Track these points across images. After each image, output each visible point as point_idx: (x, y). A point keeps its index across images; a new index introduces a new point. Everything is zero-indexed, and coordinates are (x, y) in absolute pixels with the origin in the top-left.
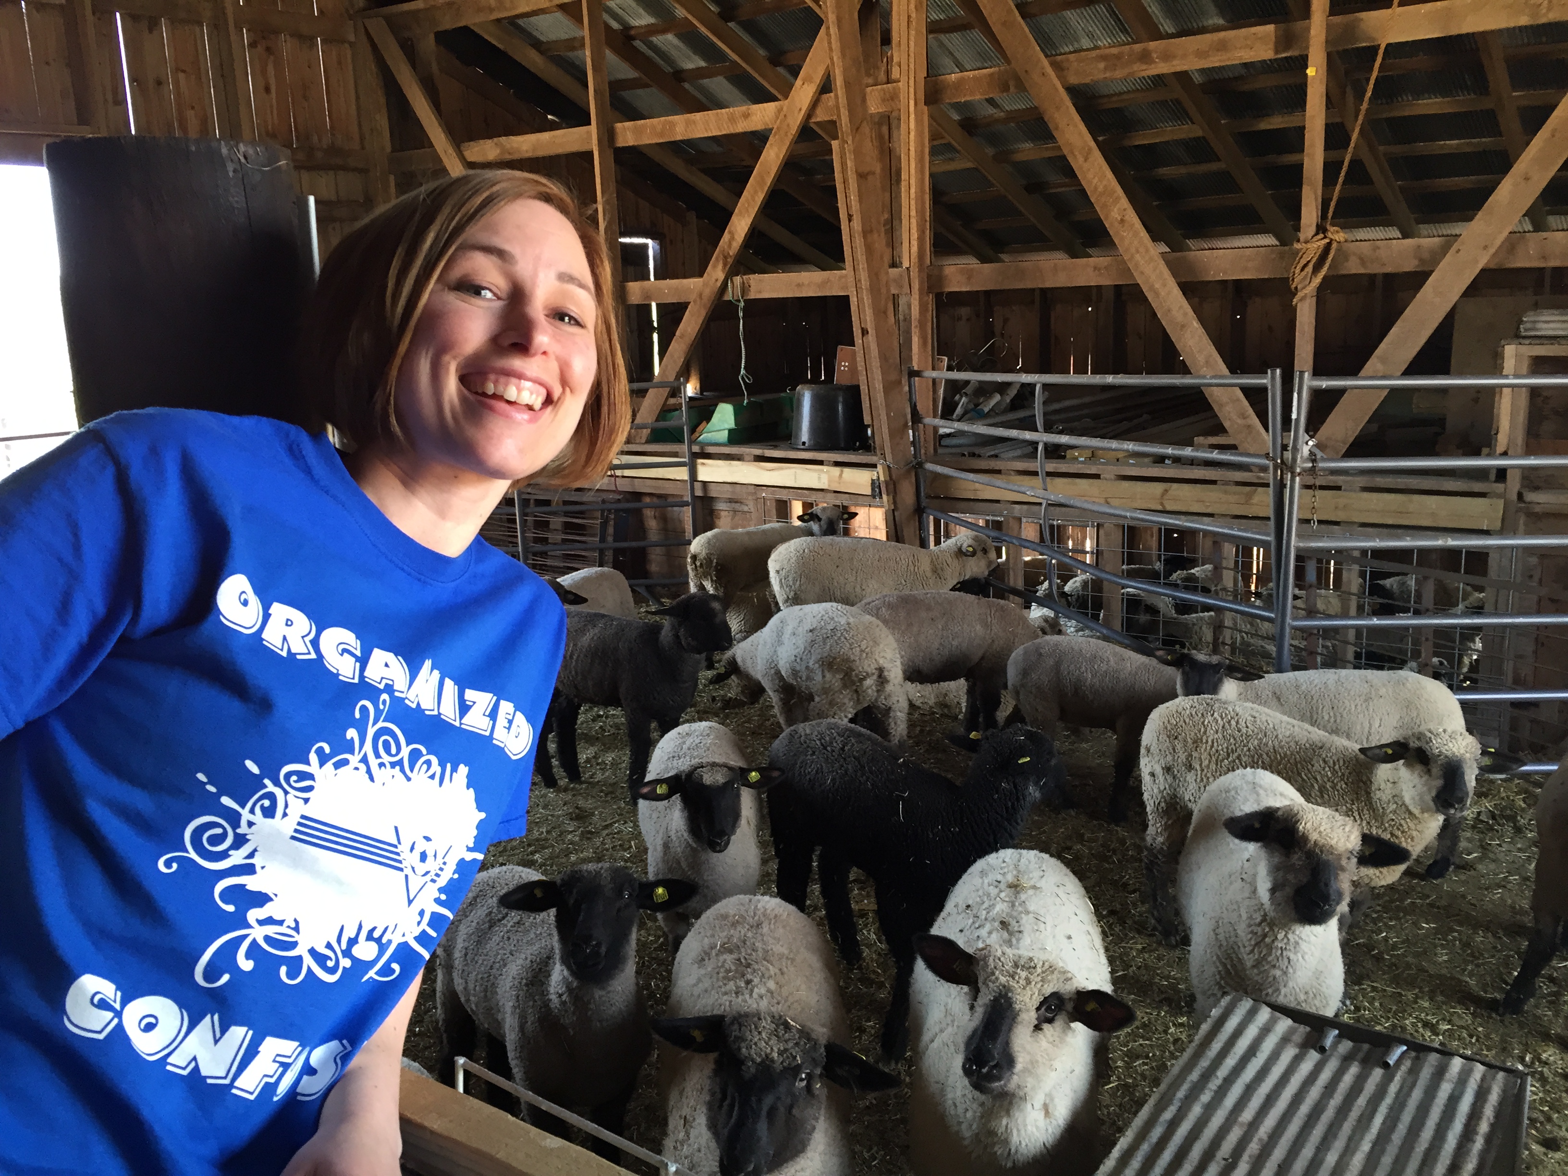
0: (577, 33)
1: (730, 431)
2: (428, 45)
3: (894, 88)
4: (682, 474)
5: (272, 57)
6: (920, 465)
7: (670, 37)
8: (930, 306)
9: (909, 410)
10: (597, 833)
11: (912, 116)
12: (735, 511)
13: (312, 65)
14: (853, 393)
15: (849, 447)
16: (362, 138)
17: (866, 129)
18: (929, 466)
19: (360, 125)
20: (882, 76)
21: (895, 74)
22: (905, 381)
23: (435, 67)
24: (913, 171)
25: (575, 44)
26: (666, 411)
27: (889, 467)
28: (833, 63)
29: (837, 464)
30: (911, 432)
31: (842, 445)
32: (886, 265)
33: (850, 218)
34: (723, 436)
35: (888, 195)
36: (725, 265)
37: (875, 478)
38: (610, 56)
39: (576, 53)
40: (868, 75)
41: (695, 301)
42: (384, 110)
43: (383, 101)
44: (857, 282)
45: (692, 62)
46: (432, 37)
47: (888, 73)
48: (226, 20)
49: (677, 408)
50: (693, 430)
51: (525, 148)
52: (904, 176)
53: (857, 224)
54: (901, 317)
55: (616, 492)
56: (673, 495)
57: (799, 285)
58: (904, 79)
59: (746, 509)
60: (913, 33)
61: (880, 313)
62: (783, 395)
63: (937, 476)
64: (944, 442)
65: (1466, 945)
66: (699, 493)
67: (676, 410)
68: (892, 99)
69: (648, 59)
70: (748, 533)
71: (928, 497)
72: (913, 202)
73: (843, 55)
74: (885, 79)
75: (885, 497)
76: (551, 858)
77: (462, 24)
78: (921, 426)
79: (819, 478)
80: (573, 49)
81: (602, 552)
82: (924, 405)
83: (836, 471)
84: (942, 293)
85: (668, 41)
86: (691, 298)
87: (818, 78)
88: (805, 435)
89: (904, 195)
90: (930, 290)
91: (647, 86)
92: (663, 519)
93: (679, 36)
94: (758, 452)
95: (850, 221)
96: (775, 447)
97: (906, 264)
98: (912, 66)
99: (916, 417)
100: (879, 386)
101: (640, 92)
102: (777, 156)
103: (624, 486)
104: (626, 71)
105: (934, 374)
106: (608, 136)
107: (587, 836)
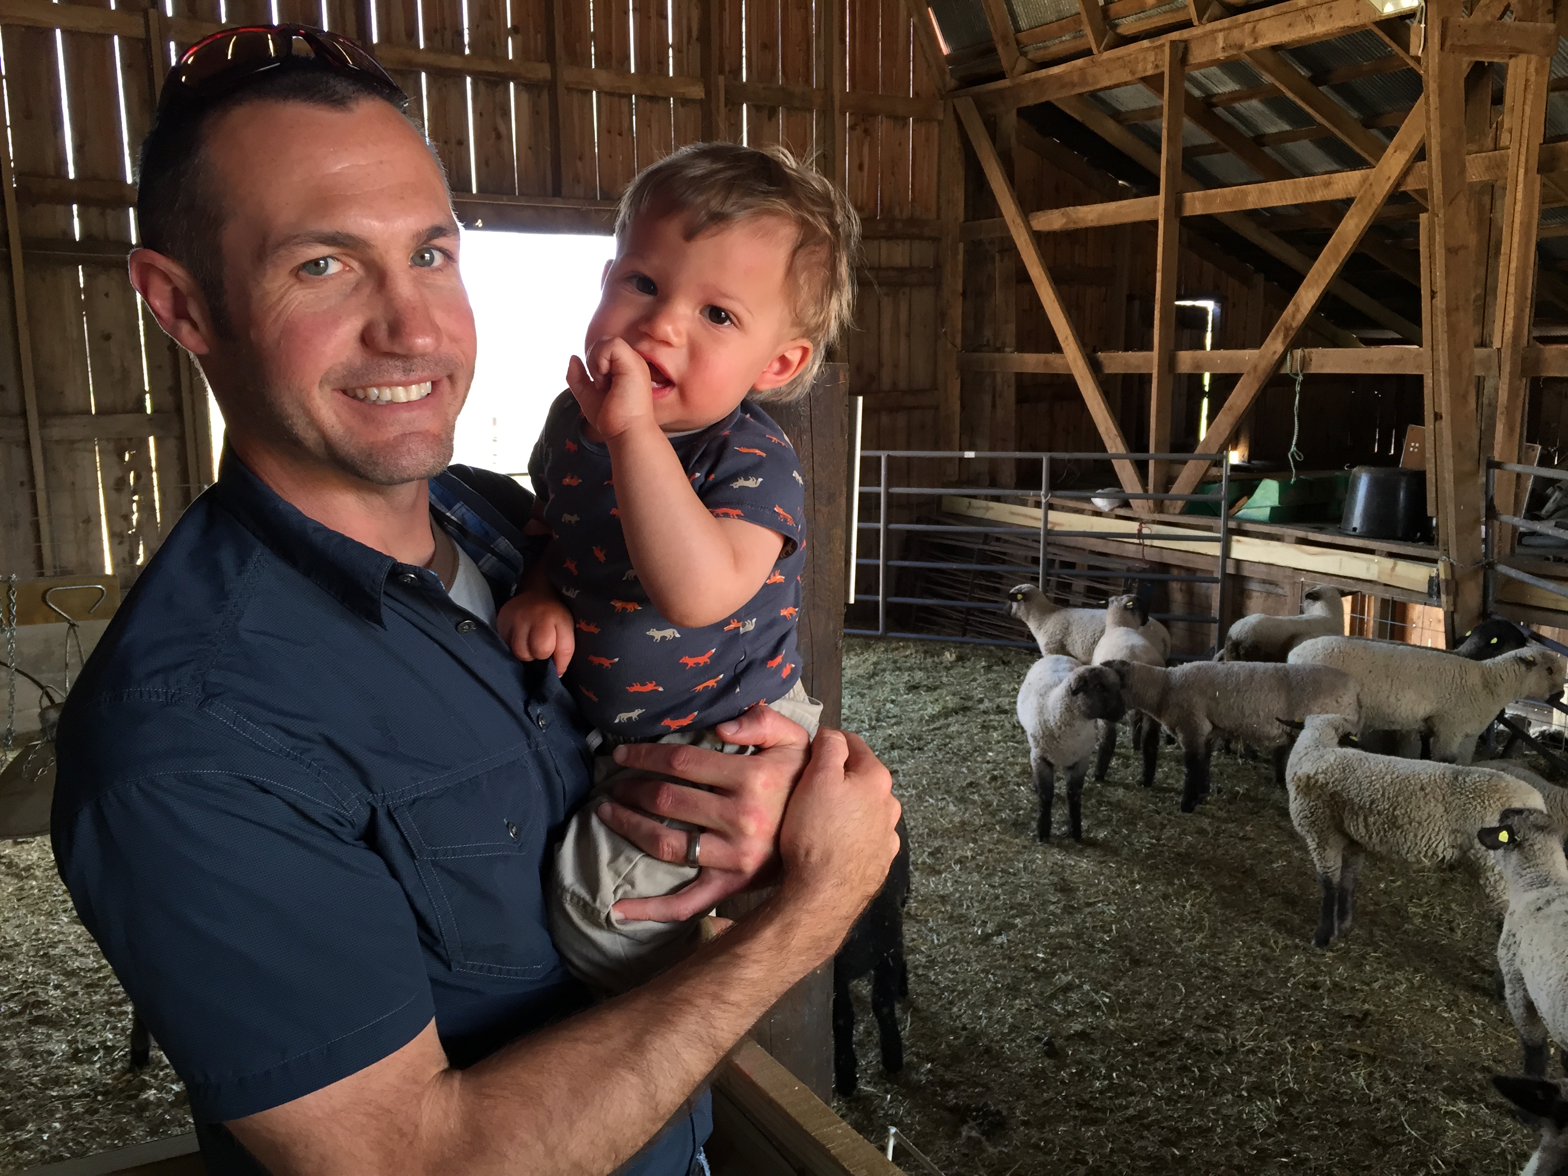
0: (1157, 102)
1: (1273, 509)
2: (1010, 121)
3: (1502, 155)
4: (1215, 549)
5: (868, 138)
6: (1491, 566)
7: (1255, 103)
8: (1522, 393)
9: (1483, 504)
10: (1079, 910)
11: (1520, 187)
12: (1269, 593)
13: (902, 144)
14: (1418, 479)
15: (1407, 537)
16: (939, 209)
17: (1462, 201)
18: (1502, 569)
19: (938, 197)
20: (1489, 142)
21: (1505, 140)
22: (1482, 471)
23: (1013, 140)
24: (1515, 245)
25: (1154, 113)
26: (1205, 483)
27: (1452, 564)
28: (1429, 134)
29: (1391, 555)
30: (1483, 528)
31: (1400, 535)
32: (1472, 343)
33: (1433, 294)
34: (1265, 513)
35: (1484, 269)
36: (1285, 337)
37: (1434, 575)
38: (1188, 124)
39: (1154, 122)
40: (1471, 140)
41: (1249, 373)
42: (962, 183)
43: (962, 173)
44: (1434, 363)
45: (1275, 126)
46: (1014, 112)
47: (1496, 139)
48: (833, 106)
49: (1217, 480)
50: (1231, 505)
51: (1090, 217)
52: (1504, 249)
53: (1440, 302)
54: (1486, 401)
55: (1143, 560)
56: (1202, 570)
57: (1367, 362)
58: (1514, 146)
59: (1281, 591)
60: (1530, 97)
61: (1458, 398)
62: (1338, 473)
63: (1510, 580)
64: (1526, 540)
66: (1231, 570)
67: (1215, 482)
68: (1498, 167)
69: (1229, 126)
71: (1498, 602)
72: (1512, 279)
73: (1442, 126)
74: (1492, 146)
75: (1443, 597)
76: (1030, 925)
77: (1043, 100)
78: (1497, 523)
79: (1368, 569)
80: (1152, 118)
82: (1503, 499)
83: (1389, 562)
84: (1538, 378)
85: (1253, 107)
86: (1245, 370)
87: (1412, 147)
88: (1357, 520)
89: (1502, 270)
90: (1524, 373)
91: (1224, 151)
92: (1190, 593)
93: (1265, 102)
94: (1301, 534)
95: (1432, 297)
96: (1321, 530)
97: (1497, 344)
98: (1525, 133)
99: (1491, 512)
100: (1448, 477)
101: (1216, 157)
102: (1357, 226)
103: (1151, 556)
104: (1203, 137)
105: (1519, 468)
106: (1176, 204)
107: (1069, 910)
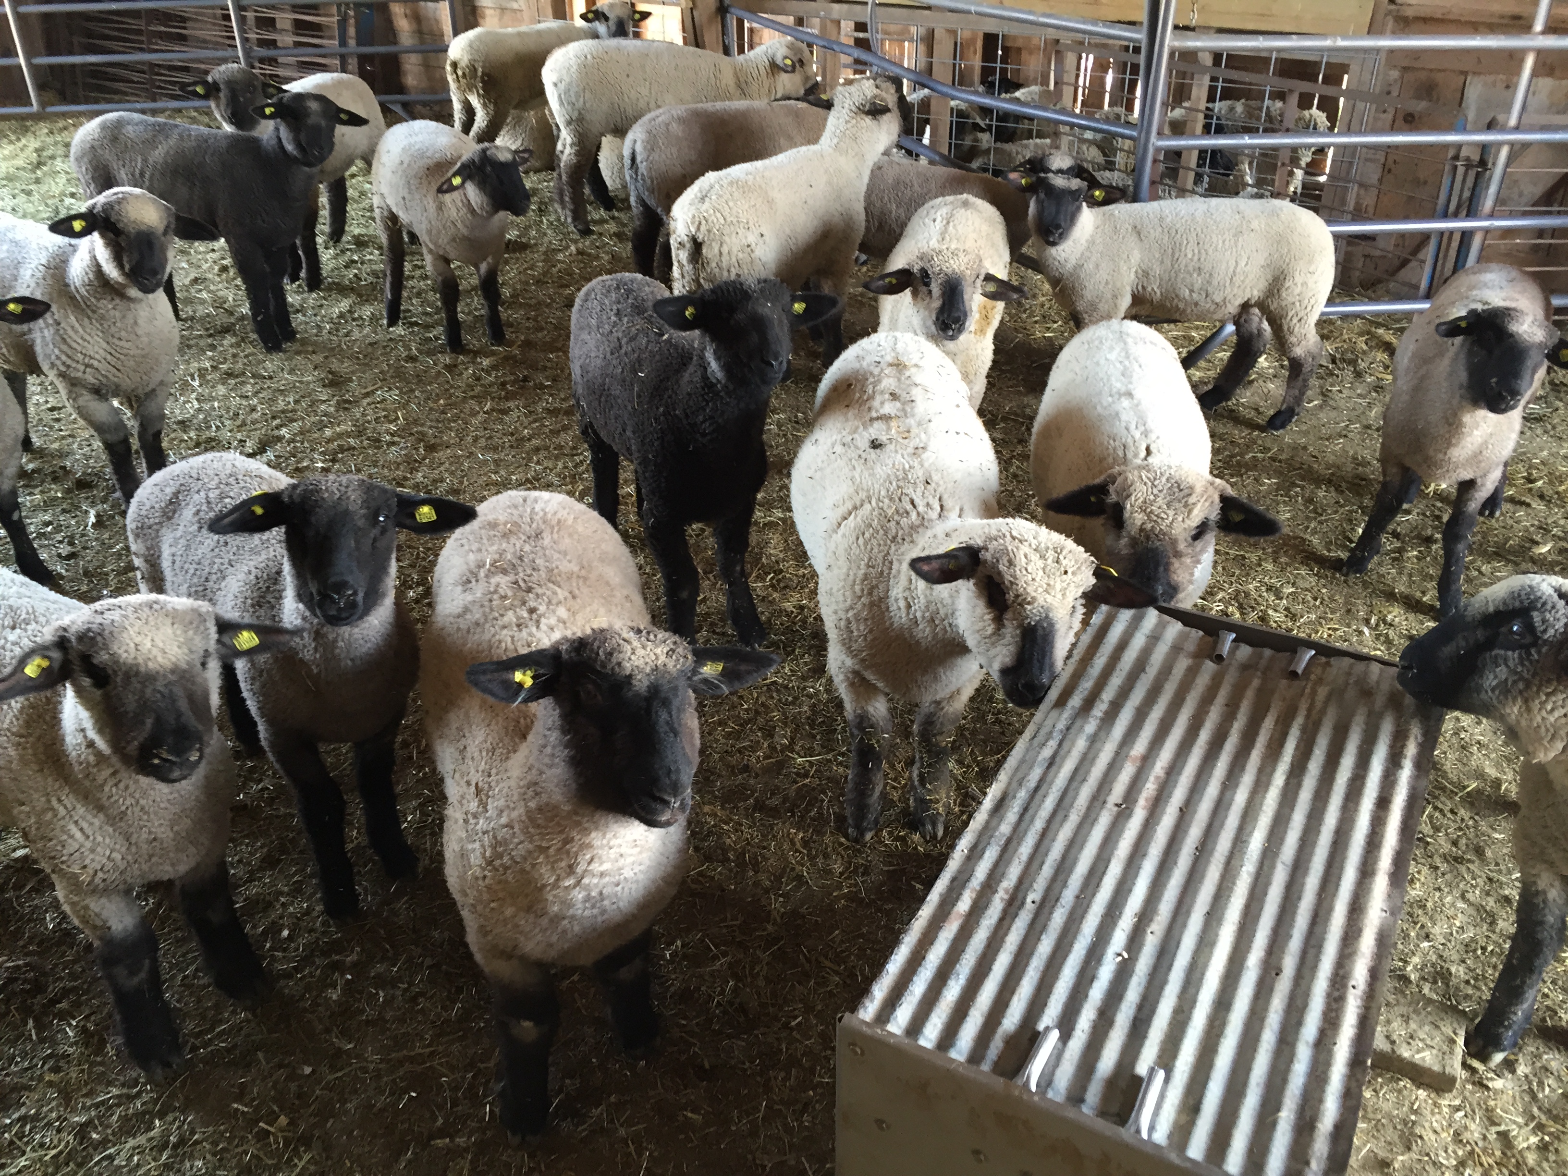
65: (1310, 501)
70: (520, 34)
81: (343, 58)
92: (415, 17)
